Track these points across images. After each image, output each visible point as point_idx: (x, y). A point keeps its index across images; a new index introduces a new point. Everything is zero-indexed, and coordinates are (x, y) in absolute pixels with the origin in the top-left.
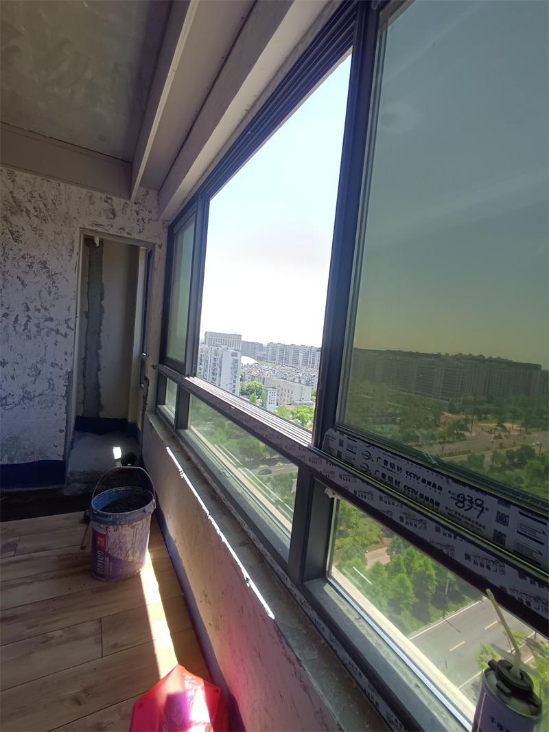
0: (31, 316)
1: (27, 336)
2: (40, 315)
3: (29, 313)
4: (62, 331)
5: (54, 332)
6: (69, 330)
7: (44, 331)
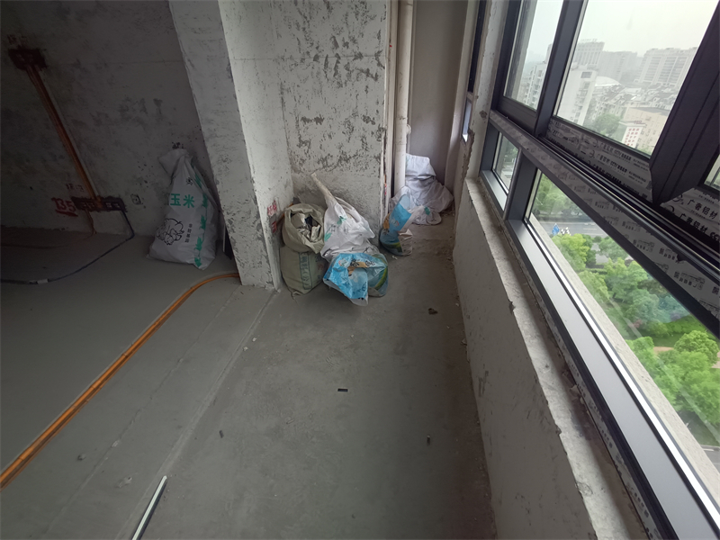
0: (340, 55)
1: (338, 83)
2: (349, 52)
3: (338, 51)
4: (373, 72)
5: (364, 75)
6: (379, 68)
7: (354, 75)
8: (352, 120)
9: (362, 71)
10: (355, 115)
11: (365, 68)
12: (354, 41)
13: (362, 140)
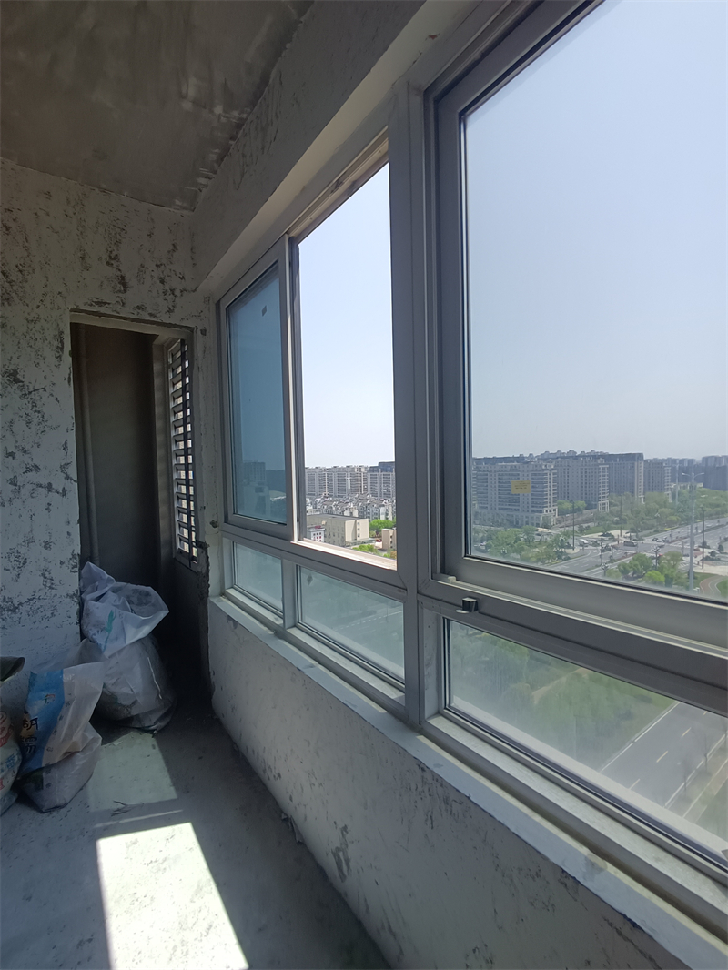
2: (15, 463)
4: (58, 485)
5: (43, 491)
6: (68, 482)
7: (23, 491)
8: (23, 550)
9: (41, 486)
10: (28, 541)
11: (44, 482)
12: (25, 451)
13: (43, 575)
